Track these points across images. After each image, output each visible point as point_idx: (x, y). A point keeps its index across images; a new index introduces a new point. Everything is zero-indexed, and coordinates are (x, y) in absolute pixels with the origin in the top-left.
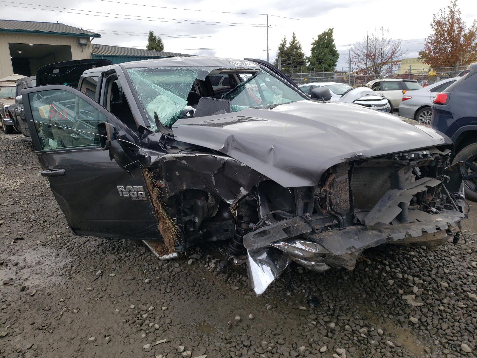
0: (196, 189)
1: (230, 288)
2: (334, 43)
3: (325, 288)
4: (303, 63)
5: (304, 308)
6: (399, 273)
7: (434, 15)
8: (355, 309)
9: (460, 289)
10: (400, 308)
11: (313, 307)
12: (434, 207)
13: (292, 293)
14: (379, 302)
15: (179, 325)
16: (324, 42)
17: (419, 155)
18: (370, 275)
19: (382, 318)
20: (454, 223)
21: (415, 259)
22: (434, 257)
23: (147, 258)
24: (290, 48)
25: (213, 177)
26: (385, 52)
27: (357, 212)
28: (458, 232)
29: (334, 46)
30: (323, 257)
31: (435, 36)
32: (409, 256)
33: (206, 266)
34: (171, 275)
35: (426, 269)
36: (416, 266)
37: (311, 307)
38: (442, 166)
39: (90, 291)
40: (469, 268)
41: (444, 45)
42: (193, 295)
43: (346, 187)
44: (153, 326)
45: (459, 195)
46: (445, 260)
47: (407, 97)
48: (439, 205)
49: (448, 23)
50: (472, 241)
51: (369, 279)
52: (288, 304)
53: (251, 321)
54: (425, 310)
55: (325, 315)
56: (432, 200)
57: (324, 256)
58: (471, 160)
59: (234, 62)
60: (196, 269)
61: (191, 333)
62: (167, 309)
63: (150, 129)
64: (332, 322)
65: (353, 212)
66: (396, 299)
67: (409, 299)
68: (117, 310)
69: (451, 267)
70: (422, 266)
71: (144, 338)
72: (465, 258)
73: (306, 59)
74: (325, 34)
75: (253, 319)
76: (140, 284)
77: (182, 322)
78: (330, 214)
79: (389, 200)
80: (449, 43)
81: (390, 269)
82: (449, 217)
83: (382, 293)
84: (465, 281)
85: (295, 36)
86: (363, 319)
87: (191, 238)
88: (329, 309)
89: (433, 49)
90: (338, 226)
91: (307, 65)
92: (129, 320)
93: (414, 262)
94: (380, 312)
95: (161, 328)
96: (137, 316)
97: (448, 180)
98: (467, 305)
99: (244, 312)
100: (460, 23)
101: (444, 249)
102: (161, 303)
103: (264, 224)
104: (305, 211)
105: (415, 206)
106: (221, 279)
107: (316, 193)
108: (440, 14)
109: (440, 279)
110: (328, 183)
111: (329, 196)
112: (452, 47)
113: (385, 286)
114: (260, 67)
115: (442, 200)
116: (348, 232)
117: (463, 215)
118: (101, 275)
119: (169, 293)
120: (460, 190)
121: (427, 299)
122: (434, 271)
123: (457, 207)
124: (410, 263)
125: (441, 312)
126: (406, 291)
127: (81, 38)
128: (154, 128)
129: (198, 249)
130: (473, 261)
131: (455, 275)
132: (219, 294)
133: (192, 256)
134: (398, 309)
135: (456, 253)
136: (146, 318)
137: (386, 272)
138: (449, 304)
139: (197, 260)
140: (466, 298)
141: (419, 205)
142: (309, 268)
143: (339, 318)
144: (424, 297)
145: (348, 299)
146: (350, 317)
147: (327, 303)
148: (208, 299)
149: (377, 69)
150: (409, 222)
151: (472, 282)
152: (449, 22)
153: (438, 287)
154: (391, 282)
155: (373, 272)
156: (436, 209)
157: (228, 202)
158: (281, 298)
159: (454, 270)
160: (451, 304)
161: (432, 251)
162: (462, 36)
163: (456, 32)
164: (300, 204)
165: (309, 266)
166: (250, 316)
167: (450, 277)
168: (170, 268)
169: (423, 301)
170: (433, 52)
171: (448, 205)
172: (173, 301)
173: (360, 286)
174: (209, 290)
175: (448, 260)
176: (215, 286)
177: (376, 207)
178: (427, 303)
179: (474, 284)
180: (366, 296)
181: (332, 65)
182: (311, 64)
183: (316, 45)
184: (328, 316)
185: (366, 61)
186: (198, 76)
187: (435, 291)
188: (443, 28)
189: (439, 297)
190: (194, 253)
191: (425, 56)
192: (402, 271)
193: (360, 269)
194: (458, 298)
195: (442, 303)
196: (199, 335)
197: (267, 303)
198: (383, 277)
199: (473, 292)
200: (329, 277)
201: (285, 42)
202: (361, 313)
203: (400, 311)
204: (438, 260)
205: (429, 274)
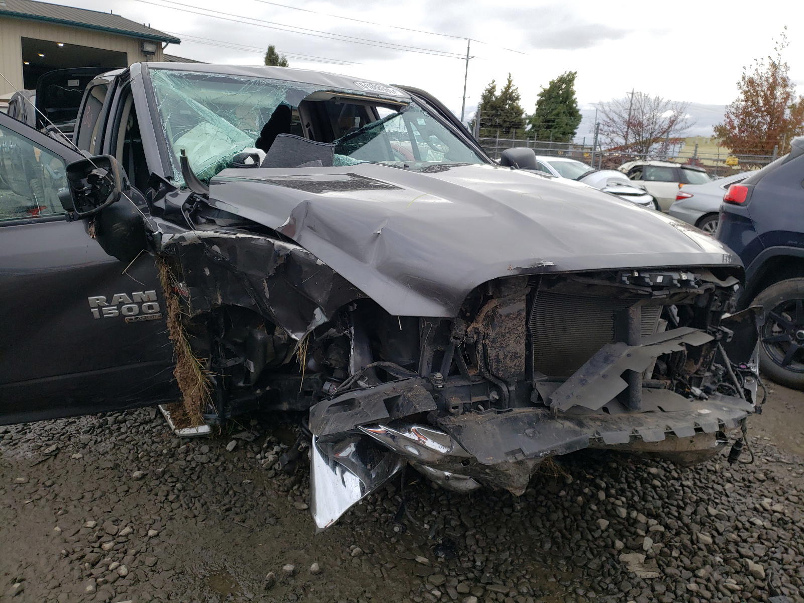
0: (239, 305)
1: (292, 506)
2: (574, 97)
3: (475, 523)
4: (520, 125)
5: (426, 560)
6: (623, 507)
7: (744, 68)
8: (524, 572)
9: (733, 550)
10: (613, 580)
11: (443, 560)
12: (698, 387)
13: (403, 529)
14: (573, 562)
15: (169, 572)
16: (558, 93)
17: (672, 279)
18: (567, 504)
19: (574, 595)
20: (733, 422)
21: (657, 483)
22: (692, 482)
23: (154, 430)
24: (501, 97)
25: (265, 284)
26: (657, 121)
27: (538, 381)
28: (740, 439)
29: (574, 102)
30: (464, 464)
31: (744, 103)
32: (645, 475)
33: (259, 456)
34: (187, 467)
35: (675, 503)
36: (656, 497)
37: (439, 560)
38: (719, 309)
39: (20, 484)
40: (755, 509)
41: (757, 120)
42: (218, 511)
43: (519, 328)
44: (116, 568)
45: (749, 368)
46: (713, 488)
47: (684, 195)
48: (708, 384)
49: (765, 84)
50: (767, 458)
51: (563, 513)
52: (396, 549)
53: (314, 577)
54: (661, 588)
55: (462, 578)
56: (696, 373)
57: (466, 461)
58: (780, 309)
59: (363, 84)
60: (239, 460)
61: (189, 591)
62: (158, 535)
63: (172, 183)
64: (473, 595)
65: (532, 379)
66: (608, 558)
67: (633, 561)
68: (57, 529)
69: (722, 504)
70: (668, 498)
71: (90, 593)
72: (751, 489)
73: (526, 119)
74: (562, 80)
75: (320, 572)
76: (124, 479)
77: (179, 565)
78: (484, 378)
79: (605, 363)
80: (765, 116)
81: (607, 496)
82: (725, 409)
83: (583, 544)
84: (745, 534)
85: (511, 78)
86: (534, 595)
87: (237, 400)
88: (474, 567)
89: (738, 123)
90: (498, 405)
91: (527, 130)
92: (74, 552)
93: (654, 487)
94: (572, 582)
95: (131, 575)
96: (93, 545)
97: (730, 337)
98: (744, 585)
99: (307, 556)
100: (785, 86)
101: (713, 469)
102: (150, 522)
103: (356, 386)
104: (435, 368)
105: (662, 382)
106: (279, 486)
107: (456, 333)
108: (755, 66)
109: (699, 527)
110: (483, 315)
111: (484, 342)
112: (770, 124)
113: (591, 531)
114: (411, 98)
115: (715, 374)
116: (515, 419)
117: (751, 407)
118: (54, 453)
119: (172, 502)
120: (751, 359)
121: (668, 565)
122: (689, 510)
123: (741, 390)
124: (647, 489)
125: (692, 595)
126: (629, 544)
127: (147, 41)
128: (179, 181)
129: (253, 423)
130: (766, 497)
131: (729, 521)
132: (267, 515)
133: (238, 436)
134: (608, 580)
135: (735, 478)
136: (109, 551)
137: (599, 503)
138: (708, 580)
139: (247, 443)
140: (743, 570)
141: (670, 379)
142: (440, 482)
143: (488, 587)
144: (661, 560)
145: (515, 550)
146: (510, 588)
147: (471, 554)
148: (244, 522)
149: (643, 147)
150: (642, 410)
151: (759, 538)
152: (768, 83)
153: (692, 542)
154: (604, 523)
155: (573, 501)
156: (702, 390)
157: (293, 336)
158: (385, 535)
159: (727, 510)
160: (713, 581)
161: (691, 470)
162: (789, 108)
163: (779, 100)
164: (427, 353)
165: (438, 478)
166: (314, 567)
167: (717, 525)
168: (191, 453)
169: (659, 567)
170: (737, 129)
171: (726, 386)
172: (174, 521)
173: (544, 526)
174: (250, 506)
175: (718, 491)
176: (264, 498)
177: (579, 375)
178: (665, 574)
179: (762, 543)
180: (551, 547)
181: (569, 132)
182: (533, 128)
183: (545, 96)
184: (467, 583)
185: (627, 132)
186: (286, 98)
187: (685, 550)
188: (757, 92)
189: (692, 563)
190: (243, 430)
191: (724, 135)
192: (628, 504)
193: (549, 492)
194: (727, 568)
195: (695, 576)
196: (202, 597)
197: (355, 543)
198: (591, 512)
199: (757, 559)
200: (487, 502)
201: (494, 88)
202: (533, 581)
203: (611, 586)
204: (699, 487)
205: (679, 513)
